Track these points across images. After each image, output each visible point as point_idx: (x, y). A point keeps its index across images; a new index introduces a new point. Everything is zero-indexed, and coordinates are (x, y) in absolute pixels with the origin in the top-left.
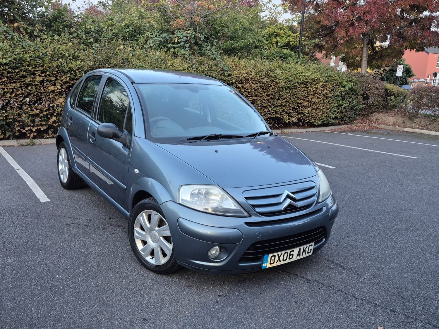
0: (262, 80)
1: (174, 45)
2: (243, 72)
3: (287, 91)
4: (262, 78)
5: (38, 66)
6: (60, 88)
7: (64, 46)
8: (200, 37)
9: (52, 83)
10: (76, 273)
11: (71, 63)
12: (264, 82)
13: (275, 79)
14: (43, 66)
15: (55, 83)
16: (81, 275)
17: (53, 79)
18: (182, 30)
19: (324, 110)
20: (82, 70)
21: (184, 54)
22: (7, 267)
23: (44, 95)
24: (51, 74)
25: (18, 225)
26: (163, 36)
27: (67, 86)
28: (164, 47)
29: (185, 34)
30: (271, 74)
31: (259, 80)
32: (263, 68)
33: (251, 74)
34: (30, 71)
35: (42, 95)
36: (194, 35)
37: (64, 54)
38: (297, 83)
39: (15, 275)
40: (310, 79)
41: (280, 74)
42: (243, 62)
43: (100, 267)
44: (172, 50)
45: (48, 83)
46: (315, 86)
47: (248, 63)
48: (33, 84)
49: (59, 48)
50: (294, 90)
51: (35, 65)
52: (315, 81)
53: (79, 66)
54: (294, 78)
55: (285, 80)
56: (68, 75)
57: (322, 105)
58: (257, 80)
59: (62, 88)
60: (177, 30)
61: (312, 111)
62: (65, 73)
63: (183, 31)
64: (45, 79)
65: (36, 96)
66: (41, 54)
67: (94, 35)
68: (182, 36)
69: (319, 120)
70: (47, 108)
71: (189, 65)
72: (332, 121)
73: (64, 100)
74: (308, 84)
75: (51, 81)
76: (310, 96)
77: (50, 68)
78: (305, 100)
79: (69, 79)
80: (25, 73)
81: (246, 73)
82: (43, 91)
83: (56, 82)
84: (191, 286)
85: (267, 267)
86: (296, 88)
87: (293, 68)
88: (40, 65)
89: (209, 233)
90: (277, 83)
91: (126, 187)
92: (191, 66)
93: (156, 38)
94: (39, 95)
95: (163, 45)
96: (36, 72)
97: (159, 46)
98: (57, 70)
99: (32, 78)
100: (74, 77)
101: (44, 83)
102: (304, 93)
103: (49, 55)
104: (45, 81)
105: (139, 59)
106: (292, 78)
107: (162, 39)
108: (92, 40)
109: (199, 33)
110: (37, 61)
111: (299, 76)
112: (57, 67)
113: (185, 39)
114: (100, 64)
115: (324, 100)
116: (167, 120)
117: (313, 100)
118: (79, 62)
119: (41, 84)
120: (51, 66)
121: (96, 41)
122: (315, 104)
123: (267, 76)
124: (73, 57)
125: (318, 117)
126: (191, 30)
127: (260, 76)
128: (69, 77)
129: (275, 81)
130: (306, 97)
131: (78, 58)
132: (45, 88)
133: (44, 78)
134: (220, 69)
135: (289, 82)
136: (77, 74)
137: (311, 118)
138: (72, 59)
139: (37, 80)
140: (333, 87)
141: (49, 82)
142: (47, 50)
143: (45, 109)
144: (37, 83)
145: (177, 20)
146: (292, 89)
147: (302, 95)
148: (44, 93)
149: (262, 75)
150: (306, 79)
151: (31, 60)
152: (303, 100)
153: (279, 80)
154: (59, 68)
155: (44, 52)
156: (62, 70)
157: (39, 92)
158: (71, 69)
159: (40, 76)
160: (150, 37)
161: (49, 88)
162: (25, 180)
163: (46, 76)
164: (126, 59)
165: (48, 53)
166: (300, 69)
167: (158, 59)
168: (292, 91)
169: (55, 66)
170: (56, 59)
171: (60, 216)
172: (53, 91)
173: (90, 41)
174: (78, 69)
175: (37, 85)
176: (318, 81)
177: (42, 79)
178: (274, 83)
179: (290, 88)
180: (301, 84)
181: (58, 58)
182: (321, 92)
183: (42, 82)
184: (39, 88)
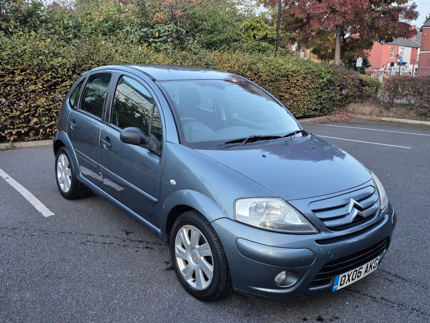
0: (245, 74)
1: (155, 40)
2: (227, 66)
3: (270, 84)
4: (245, 71)
5: (17, 64)
6: (41, 87)
7: (43, 43)
8: (182, 30)
9: (32, 82)
10: (111, 306)
11: (52, 60)
12: (248, 75)
13: (258, 73)
14: (22, 64)
15: (35, 82)
16: (118, 308)
17: (34, 78)
18: (162, 24)
19: (305, 102)
20: (64, 68)
21: (166, 49)
22: (27, 304)
23: (24, 95)
24: (31, 73)
25: (25, 247)
26: (144, 31)
27: (49, 85)
28: (145, 42)
29: (166, 28)
30: (254, 67)
31: (243, 73)
32: (245, 62)
33: (235, 68)
34: (9, 69)
35: (22, 95)
36: (176, 29)
37: (44, 50)
38: (279, 75)
39: (39, 314)
40: (291, 72)
41: (262, 67)
42: (225, 56)
43: (136, 297)
44: (154, 45)
45: (28, 82)
46: (296, 79)
47: (230, 57)
48: (13, 84)
49: (38, 44)
50: (276, 83)
51: (14, 63)
52: (295, 73)
53: (61, 64)
54: (276, 71)
55: (268, 73)
56: (50, 73)
57: (303, 97)
58: (240, 73)
59: (43, 87)
60: (157, 24)
61: (293, 103)
62: (46, 71)
63: (164, 25)
64: (25, 78)
65: (16, 97)
66: (20, 51)
67: (73, 31)
68: (163, 31)
69: (300, 112)
70: (28, 109)
71: (173, 60)
72: (313, 113)
73: (45, 100)
74: (289, 76)
75: (32, 80)
76: (292, 88)
77: (30, 66)
78: (286, 92)
79: (51, 77)
80: (3, 72)
81: (230, 67)
82: (23, 90)
83: (37, 81)
84: (249, 315)
85: (337, 289)
86: (278, 80)
87: (274, 61)
88: (19, 63)
89: (271, 253)
90: (260, 77)
91: (157, 200)
92: (175, 61)
93: (138, 33)
94: (19, 95)
95: (143, 39)
96: (15, 71)
97: (139, 41)
98: (38, 68)
99: (11, 77)
100: (55, 75)
101: (24, 82)
102: (286, 86)
103: (29, 53)
104: (25, 81)
105: (122, 55)
106: (274, 71)
107: (142, 34)
108: (71, 36)
109: (180, 26)
110: (16, 59)
111: (281, 69)
112: (37, 65)
113: (167, 33)
114: (82, 61)
115: (304, 92)
116: (194, 121)
117: (294, 92)
118: (61, 59)
119: (21, 84)
120: (32, 64)
121: (75, 36)
122: (296, 96)
123: (250, 69)
124: (54, 53)
125: (300, 109)
126: (173, 24)
127: (243, 70)
128: (50, 75)
129: (258, 75)
130: (288, 89)
131: (59, 55)
132: (25, 87)
133: (24, 76)
134: (204, 64)
135: (271, 75)
136: (59, 72)
137: (292, 110)
138: (52, 57)
139: (17, 79)
140: (313, 78)
141: (30, 81)
142: (25, 47)
143: (25, 110)
144: (16, 83)
145: (157, 14)
146: (275, 81)
147: (284, 87)
148: (24, 93)
149: (246, 68)
150: (287, 71)
151: (10, 58)
152: (285, 93)
153: (262, 73)
154: (39, 66)
155: (22, 49)
156: (43, 68)
157: (19, 92)
158: (52, 67)
159: (19, 75)
160: (130, 31)
161: (30, 88)
162: (19, 191)
163: (26, 75)
164: (108, 55)
165: (27, 50)
166: (281, 62)
167: (141, 54)
168: (274, 84)
169: (35, 64)
170: (36, 57)
171: (70, 233)
172: (34, 91)
173: (69, 37)
174: (60, 66)
175: (17, 85)
176: (298, 73)
177: (22, 78)
178: (257, 76)
179: (272, 81)
180: (283, 76)
181: (37, 55)
182: (302, 85)
183: (22, 81)
184: (19, 88)
